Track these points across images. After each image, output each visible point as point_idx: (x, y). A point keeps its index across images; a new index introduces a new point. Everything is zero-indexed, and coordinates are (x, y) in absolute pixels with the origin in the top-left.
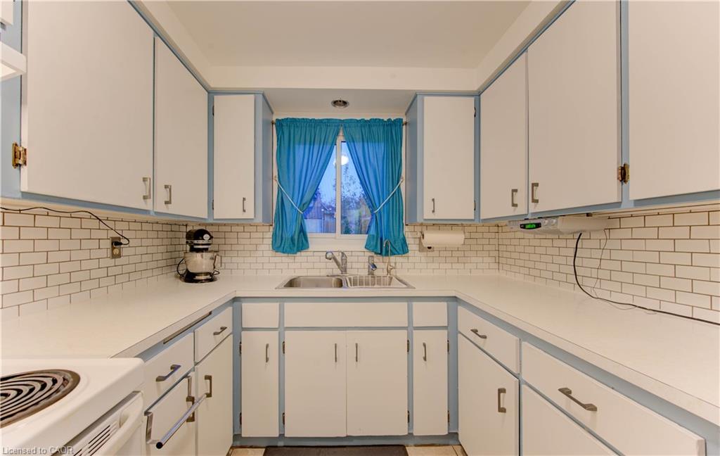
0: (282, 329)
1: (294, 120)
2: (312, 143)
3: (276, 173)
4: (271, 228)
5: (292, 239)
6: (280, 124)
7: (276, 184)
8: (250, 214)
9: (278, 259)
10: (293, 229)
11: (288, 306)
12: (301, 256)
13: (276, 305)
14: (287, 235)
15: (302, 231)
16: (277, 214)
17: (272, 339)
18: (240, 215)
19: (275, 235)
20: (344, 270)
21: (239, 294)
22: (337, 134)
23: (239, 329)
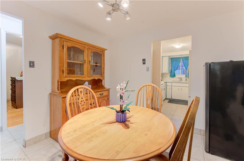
0: (172, 86)
1: (173, 58)
2: (176, 61)
3: (170, 66)
4: (170, 74)
5: (173, 75)
6: (171, 58)
7: (170, 67)
8: (167, 72)
9: (171, 78)
10: (173, 74)
11: (172, 83)
12: (174, 78)
13: (171, 83)
14: (172, 75)
15: (175, 74)
16: (171, 72)
17: (171, 87)
18: (166, 72)
19: (170, 75)
20: (181, 80)
21: (166, 82)
22: (181, 59)
23: (166, 85)
